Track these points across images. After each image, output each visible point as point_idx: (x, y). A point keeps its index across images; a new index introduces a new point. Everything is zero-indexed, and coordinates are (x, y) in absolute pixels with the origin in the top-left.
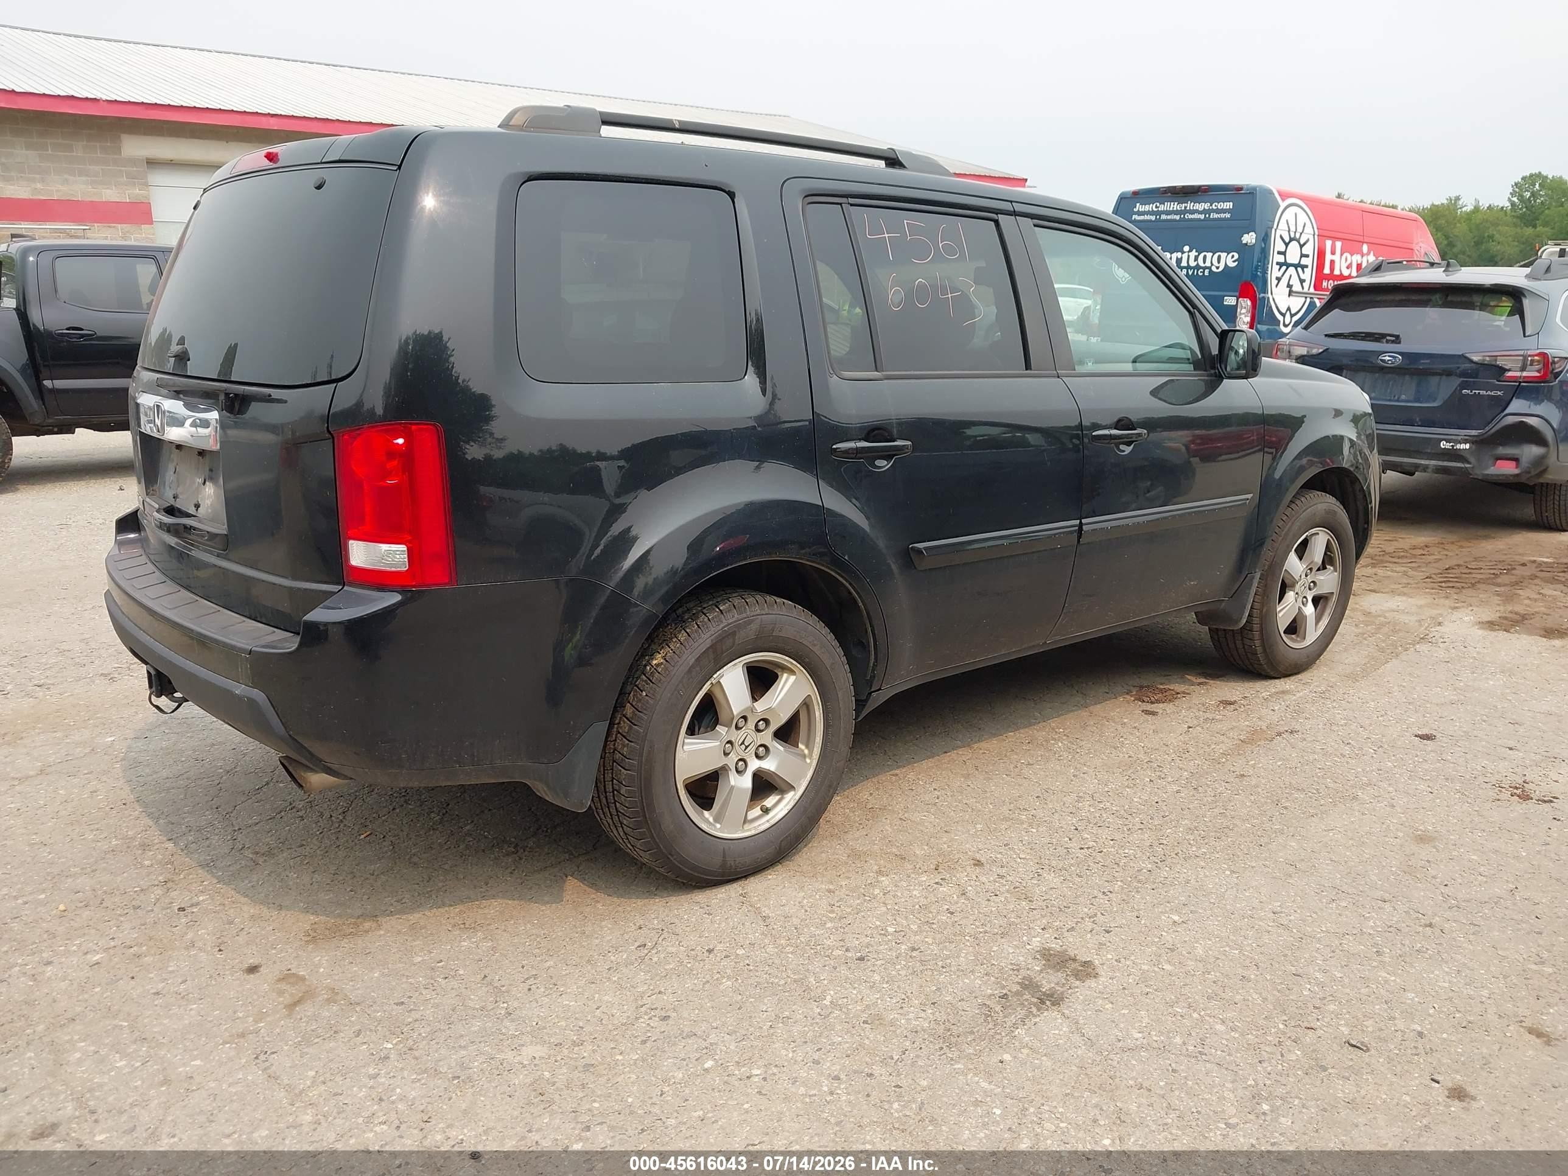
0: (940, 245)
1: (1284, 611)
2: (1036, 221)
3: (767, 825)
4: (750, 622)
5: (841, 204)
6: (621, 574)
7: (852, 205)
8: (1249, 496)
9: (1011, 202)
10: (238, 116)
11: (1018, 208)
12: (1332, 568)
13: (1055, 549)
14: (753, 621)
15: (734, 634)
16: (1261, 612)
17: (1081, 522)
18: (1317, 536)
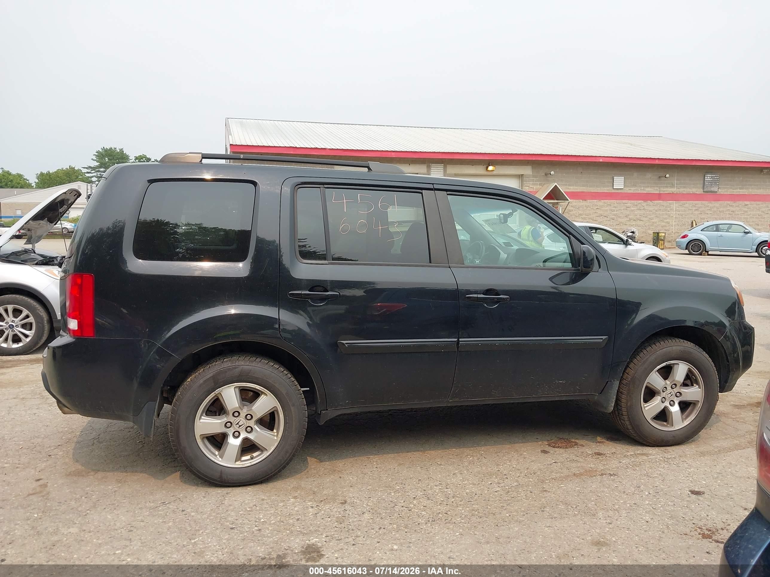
0: (379, 205)
1: (650, 407)
2: (448, 193)
3: (250, 464)
4: (235, 368)
5: (320, 188)
6: (164, 340)
7: (326, 188)
8: (604, 337)
9: (433, 184)
10: (380, 153)
11: (436, 187)
12: (697, 386)
13: (440, 352)
14: (237, 367)
15: (226, 372)
16: (627, 405)
17: (458, 340)
18: (677, 365)
